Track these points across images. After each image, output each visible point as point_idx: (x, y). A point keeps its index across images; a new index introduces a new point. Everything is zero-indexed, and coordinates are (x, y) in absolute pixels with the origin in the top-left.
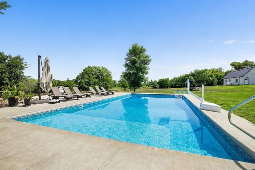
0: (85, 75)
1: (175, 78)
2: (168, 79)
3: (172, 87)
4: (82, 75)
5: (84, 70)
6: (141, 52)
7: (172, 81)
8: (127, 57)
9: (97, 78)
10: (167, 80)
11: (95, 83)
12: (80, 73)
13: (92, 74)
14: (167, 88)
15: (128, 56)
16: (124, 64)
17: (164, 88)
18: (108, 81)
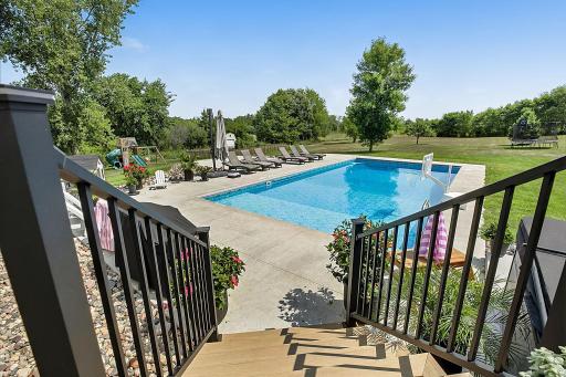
0: (272, 110)
1: (489, 110)
2: (471, 113)
3: (479, 134)
4: (266, 109)
5: (270, 100)
6: (391, 59)
7: (479, 119)
8: (358, 72)
9: (294, 115)
10: (465, 117)
11: (291, 126)
12: (263, 105)
13: (286, 107)
14: (463, 136)
15: (359, 68)
16: (352, 88)
17: (456, 136)
18: (317, 122)
